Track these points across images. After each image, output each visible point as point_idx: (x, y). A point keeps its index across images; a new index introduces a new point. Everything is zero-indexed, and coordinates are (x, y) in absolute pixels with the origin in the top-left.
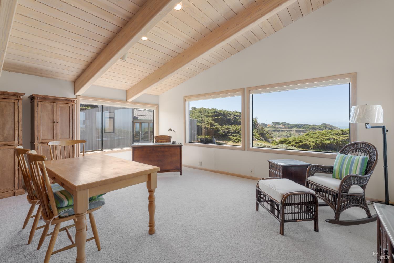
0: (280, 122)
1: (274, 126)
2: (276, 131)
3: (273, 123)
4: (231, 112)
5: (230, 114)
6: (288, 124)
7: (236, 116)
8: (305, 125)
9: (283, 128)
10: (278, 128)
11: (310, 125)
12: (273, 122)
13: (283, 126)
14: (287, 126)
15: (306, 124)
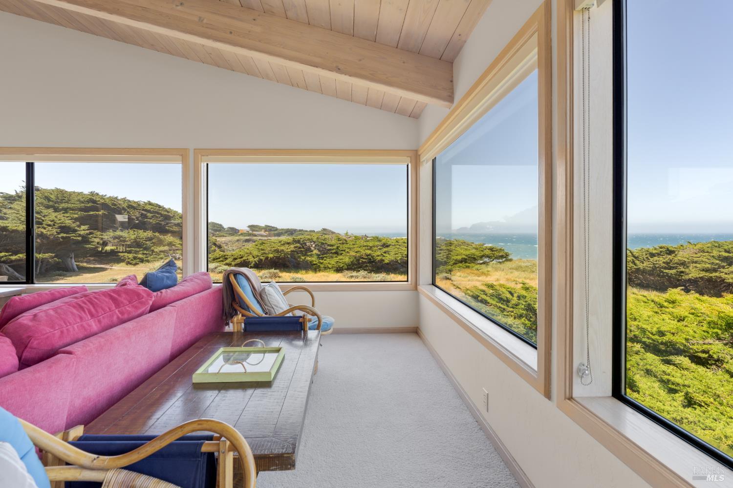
0: (263, 225)
1: (251, 232)
2: (251, 242)
3: (249, 227)
4: (135, 202)
5: (134, 208)
6: (275, 229)
7: (149, 211)
8: (300, 231)
9: (266, 236)
10: (255, 236)
11: (307, 231)
12: (250, 224)
13: (266, 232)
14: (273, 232)
15: (301, 229)
